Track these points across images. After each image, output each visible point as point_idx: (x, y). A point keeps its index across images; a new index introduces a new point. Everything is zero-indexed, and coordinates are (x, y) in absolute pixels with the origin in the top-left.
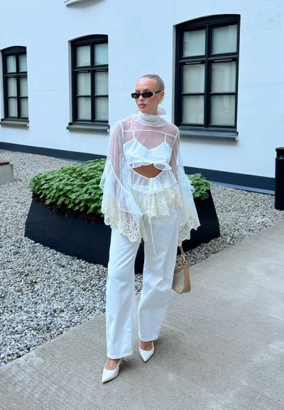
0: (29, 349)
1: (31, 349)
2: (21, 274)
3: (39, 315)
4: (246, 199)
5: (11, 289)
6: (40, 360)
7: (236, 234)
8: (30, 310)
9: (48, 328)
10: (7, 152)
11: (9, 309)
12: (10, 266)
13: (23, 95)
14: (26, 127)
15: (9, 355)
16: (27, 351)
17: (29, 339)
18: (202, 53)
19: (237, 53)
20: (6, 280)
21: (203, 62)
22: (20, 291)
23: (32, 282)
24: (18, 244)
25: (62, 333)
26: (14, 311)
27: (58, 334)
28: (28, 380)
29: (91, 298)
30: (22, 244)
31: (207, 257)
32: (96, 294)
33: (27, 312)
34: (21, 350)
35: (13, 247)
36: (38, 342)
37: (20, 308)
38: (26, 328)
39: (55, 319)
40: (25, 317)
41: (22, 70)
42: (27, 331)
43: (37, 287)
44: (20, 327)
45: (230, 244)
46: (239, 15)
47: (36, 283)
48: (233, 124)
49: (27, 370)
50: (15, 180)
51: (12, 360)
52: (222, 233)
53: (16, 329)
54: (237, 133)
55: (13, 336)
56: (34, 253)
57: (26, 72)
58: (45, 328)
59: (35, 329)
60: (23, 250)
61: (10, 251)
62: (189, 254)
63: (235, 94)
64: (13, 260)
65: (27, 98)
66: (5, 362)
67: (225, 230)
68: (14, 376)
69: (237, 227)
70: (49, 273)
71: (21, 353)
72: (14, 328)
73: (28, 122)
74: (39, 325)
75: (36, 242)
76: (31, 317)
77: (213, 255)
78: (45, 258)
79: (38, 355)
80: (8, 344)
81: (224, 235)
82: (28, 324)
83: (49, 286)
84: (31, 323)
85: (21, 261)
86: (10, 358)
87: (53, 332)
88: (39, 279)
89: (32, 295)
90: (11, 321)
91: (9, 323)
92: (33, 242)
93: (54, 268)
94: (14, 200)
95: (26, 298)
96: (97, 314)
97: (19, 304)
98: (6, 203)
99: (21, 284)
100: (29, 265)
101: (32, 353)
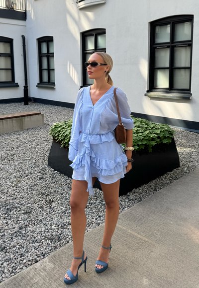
0: (44, 256)
1: (46, 255)
2: (44, 194)
3: (53, 227)
4: (196, 139)
5: (36, 206)
6: (51, 265)
7: (191, 165)
8: (47, 223)
9: (59, 238)
10: (41, 105)
11: (33, 222)
12: (36, 188)
13: (51, 68)
14: (53, 89)
15: (29, 261)
16: (42, 257)
17: (45, 247)
18: (168, 40)
19: (191, 41)
20: (32, 199)
21: (168, 47)
22: (42, 207)
23: (50, 201)
24: (42, 172)
25: (68, 242)
26: (36, 224)
27: (66, 243)
28: (41, 283)
29: (90, 214)
30: (46, 172)
31: (171, 183)
32: (94, 211)
33: (45, 224)
34: (38, 257)
35: (39, 174)
36: (50, 250)
37: (41, 221)
38: (43, 237)
39: (64, 230)
40: (43, 229)
41: (51, 51)
42: (43, 240)
43: (53, 205)
44: (39, 237)
45: (186, 172)
46: (193, 16)
47: (53, 201)
48: (188, 88)
49: (41, 273)
50: (45, 124)
51: (32, 264)
52: (181, 164)
53: (36, 238)
54: (191, 94)
55: (34, 244)
56: (53, 178)
57: (53, 53)
58: (57, 238)
59: (49, 239)
60: (46, 176)
61: (37, 177)
62: (159, 180)
63: (190, 68)
64: (38, 184)
65: (54, 70)
66: (26, 266)
67: (183, 162)
68: (32, 278)
69: (191, 159)
70: (62, 194)
71: (38, 259)
72: (35, 238)
73: (55, 85)
74: (52, 235)
75: (55, 170)
76: (47, 229)
77: (175, 181)
78: (60, 182)
79: (50, 261)
80: (30, 251)
81: (183, 166)
82: (44, 235)
83: (62, 204)
84: (48, 234)
85: (44, 184)
86: (30, 263)
87: (62, 242)
88: (55, 199)
89: (50, 211)
90: (33, 232)
91: (31, 234)
92: (53, 170)
93: (66, 190)
94: (43, 139)
95: (45, 214)
96: (94, 227)
97: (40, 218)
98: (38, 141)
99: (43, 202)
100: (49, 188)
101: (46, 259)
